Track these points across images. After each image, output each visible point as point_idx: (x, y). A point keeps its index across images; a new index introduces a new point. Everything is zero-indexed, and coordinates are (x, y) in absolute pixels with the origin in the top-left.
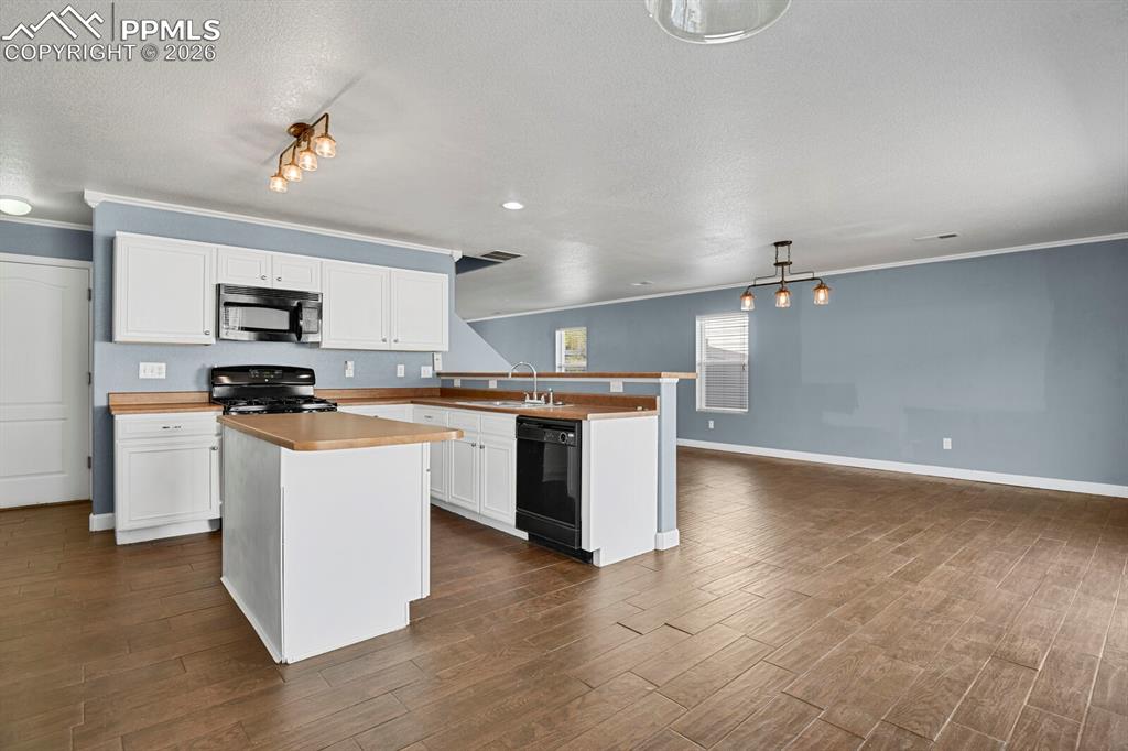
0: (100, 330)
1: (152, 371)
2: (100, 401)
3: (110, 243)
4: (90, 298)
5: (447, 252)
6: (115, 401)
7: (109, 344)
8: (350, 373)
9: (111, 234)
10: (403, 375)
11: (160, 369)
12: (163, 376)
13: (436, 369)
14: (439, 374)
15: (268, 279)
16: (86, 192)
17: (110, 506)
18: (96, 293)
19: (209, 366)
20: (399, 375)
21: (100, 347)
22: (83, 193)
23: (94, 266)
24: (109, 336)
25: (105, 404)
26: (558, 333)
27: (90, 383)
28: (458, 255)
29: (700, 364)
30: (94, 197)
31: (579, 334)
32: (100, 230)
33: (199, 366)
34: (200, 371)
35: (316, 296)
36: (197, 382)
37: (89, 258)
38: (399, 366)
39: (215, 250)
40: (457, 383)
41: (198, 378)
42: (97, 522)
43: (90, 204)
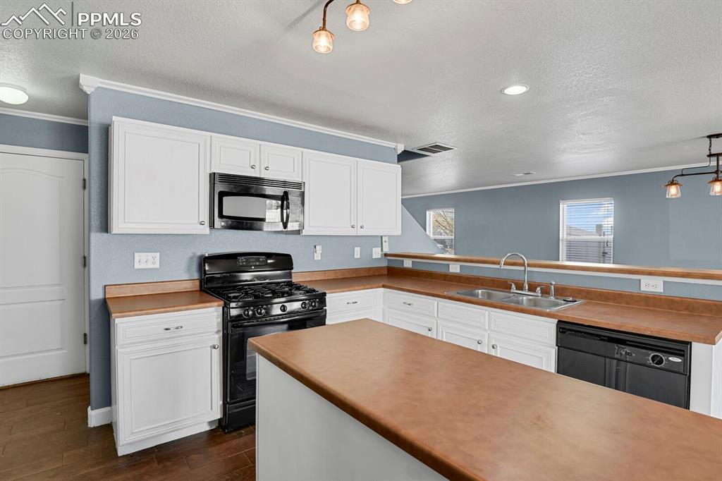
0: (95, 222)
1: (146, 261)
2: (96, 294)
3: (106, 131)
4: (84, 188)
5: (392, 145)
6: (112, 293)
7: (106, 234)
8: (318, 257)
9: (106, 121)
10: (359, 257)
11: (154, 258)
12: (157, 266)
13: (384, 250)
14: (386, 255)
15: (257, 168)
16: (81, 75)
17: (107, 399)
18: (92, 182)
19: (199, 254)
20: (356, 257)
21: (96, 238)
22: (79, 78)
23: (89, 157)
24: (105, 227)
25: (101, 296)
26: (427, 212)
27: (85, 265)
28: (401, 149)
29: (562, 240)
30: (89, 83)
31: (450, 214)
32: (96, 117)
33: (191, 255)
34: (191, 258)
35: (299, 185)
36: (189, 270)
37: (85, 149)
38: (356, 248)
39: (208, 139)
40: (408, 264)
41: (189, 266)
42: (95, 417)
43: (85, 89)
